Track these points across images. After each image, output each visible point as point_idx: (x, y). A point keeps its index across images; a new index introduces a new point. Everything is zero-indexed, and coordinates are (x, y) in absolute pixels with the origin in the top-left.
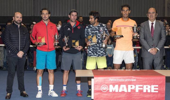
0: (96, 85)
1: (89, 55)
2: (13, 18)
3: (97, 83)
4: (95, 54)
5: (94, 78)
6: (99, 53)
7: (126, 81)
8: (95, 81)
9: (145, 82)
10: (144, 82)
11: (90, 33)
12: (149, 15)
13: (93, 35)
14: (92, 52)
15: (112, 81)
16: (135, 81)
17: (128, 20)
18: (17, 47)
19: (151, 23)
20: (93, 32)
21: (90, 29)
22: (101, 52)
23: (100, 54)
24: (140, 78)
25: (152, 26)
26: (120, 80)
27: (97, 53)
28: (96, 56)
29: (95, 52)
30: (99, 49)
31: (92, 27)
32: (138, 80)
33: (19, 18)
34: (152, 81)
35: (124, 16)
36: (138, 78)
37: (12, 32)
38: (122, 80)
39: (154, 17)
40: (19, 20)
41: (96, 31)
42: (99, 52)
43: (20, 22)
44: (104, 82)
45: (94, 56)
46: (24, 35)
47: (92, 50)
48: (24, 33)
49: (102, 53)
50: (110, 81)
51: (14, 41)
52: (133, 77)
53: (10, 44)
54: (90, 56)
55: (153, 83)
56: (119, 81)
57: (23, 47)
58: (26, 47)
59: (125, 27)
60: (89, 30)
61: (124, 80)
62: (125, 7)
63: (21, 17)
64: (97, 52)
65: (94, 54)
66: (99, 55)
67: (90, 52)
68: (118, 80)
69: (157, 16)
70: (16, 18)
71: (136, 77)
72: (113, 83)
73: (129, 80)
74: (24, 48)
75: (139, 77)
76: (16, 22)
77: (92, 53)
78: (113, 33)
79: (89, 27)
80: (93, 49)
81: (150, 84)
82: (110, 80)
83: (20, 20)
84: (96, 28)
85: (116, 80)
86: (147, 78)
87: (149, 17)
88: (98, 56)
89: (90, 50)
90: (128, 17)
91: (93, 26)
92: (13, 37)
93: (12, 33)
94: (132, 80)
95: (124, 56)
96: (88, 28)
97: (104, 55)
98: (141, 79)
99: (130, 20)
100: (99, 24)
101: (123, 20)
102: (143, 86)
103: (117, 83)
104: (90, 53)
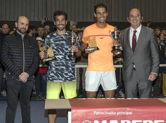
0: (75, 120)
1: (50, 79)
2: (16, 24)
3: (75, 118)
4: (61, 78)
5: (72, 110)
6: (66, 76)
7: (118, 114)
8: (72, 115)
9: (146, 116)
10: (143, 116)
11: (53, 45)
12: (132, 19)
13: (57, 48)
14: (55, 74)
15: (98, 115)
16: (131, 115)
17: (105, 26)
18: (20, 67)
19: (134, 31)
20: (58, 42)
21: (53, 38)
22: (69, 75)
23: (68, 77)
24: (139, 110)
25: (134, 35)
26: (109, 113)
27: (63, 76)
28: (61, 81)
29: (60, 73)
30: (66, 69)
31: (56, 36)
32: (136, 114)
33: (25, 25)
34: (155, 114)
35: (99, 20)
36: (136, 110)
37: (13, 45)
38: (112, 113)
39: (138, 22)
40: (23, 28)
41: (62, 42)
42: (66, 74)
43: (25, 30)
44: (86, 116)
45: (59, 81)
46: (31, 49)
47: (55, 72)
48: (31, 47)
49: (71, 76)
50: (96, 115)
51: (16, 59)
52: (128, 109)
53: (8, 63)
54: (52, 80)
55: (157, 117)
56: (108, 115)
57: (28, 67)
58: (32, 66)
59: (102, 36)
60: (51, 40)
61: (115, 113)
62: (100, 7)
63: (27, 25)
64: (63, 74)
65: (58, 77)
66: (66, 79)
67: (53, 74)
68: (106, 113)
69: (142, 20)
70: (20, 24)
71: (133, 109)
72: (99, 117)
73: (122, 113)
74: (30, 67)
75: (136, 108)
76: (18, 30)
77: (56, 76)
78: (84, 45)
79: (52, 36)
80: (57, 69)
81: (153, 119)
82: (95, 113)
83: (25, 29)
84: (62, 37)
85: (103, 113)
86: (148, 110)
87: (132, 22)
88: (65, 81)
89: (52, 72)
90: (105, 22)
91: (57, 34)
92: (15, 51)
93: (12, 47)
94: (127, 113)
95: (101, 79)
96: (49, 38)
97: (73, 79)
98: (139, 112)
99: (108, 26)
100: (66, 32)
101: (98, 27)
102: (143, 121)
103: (105, 117)
104: (52, 76)
